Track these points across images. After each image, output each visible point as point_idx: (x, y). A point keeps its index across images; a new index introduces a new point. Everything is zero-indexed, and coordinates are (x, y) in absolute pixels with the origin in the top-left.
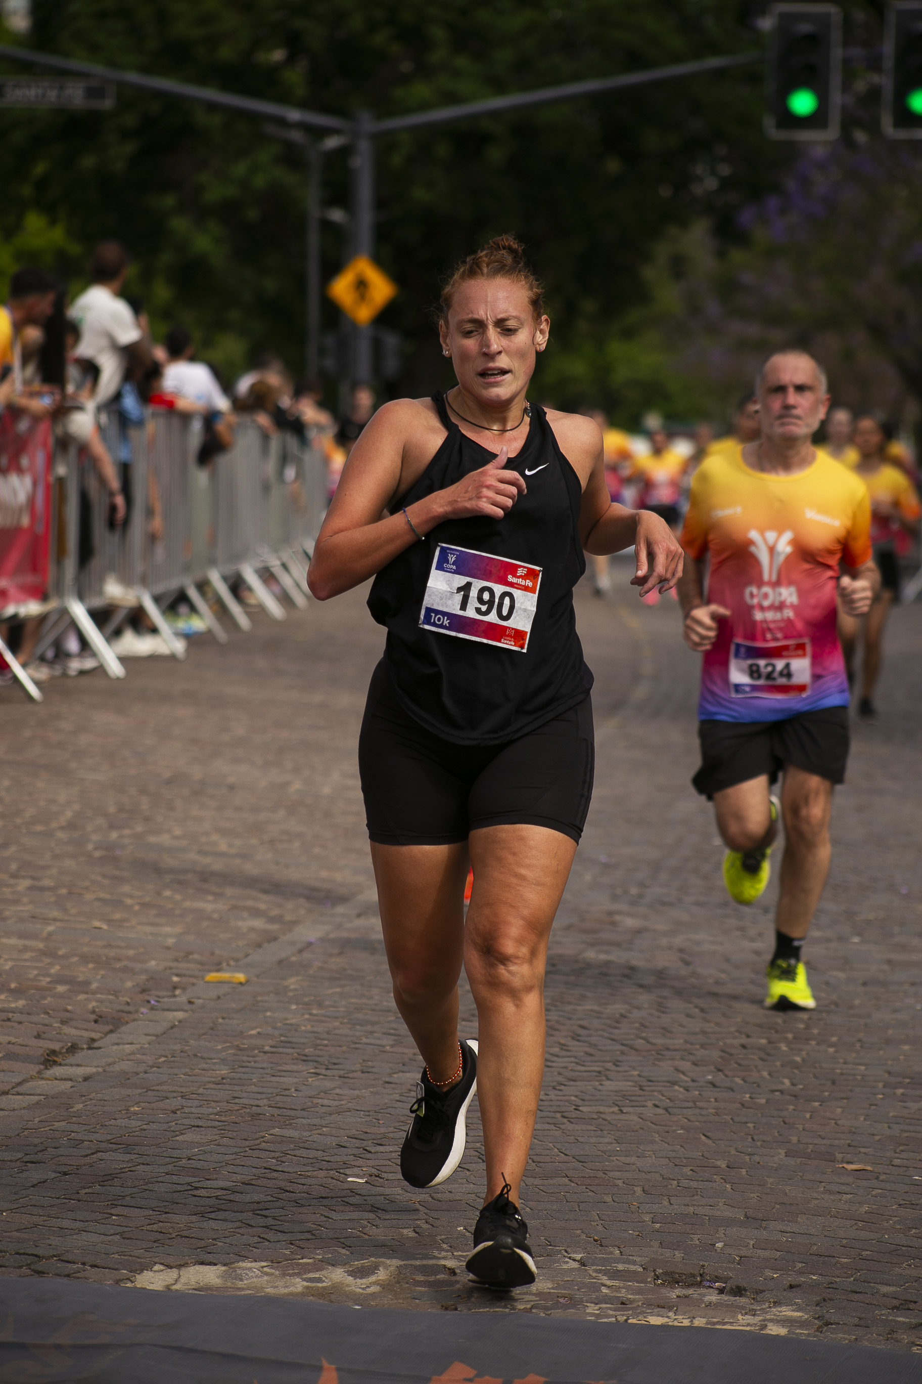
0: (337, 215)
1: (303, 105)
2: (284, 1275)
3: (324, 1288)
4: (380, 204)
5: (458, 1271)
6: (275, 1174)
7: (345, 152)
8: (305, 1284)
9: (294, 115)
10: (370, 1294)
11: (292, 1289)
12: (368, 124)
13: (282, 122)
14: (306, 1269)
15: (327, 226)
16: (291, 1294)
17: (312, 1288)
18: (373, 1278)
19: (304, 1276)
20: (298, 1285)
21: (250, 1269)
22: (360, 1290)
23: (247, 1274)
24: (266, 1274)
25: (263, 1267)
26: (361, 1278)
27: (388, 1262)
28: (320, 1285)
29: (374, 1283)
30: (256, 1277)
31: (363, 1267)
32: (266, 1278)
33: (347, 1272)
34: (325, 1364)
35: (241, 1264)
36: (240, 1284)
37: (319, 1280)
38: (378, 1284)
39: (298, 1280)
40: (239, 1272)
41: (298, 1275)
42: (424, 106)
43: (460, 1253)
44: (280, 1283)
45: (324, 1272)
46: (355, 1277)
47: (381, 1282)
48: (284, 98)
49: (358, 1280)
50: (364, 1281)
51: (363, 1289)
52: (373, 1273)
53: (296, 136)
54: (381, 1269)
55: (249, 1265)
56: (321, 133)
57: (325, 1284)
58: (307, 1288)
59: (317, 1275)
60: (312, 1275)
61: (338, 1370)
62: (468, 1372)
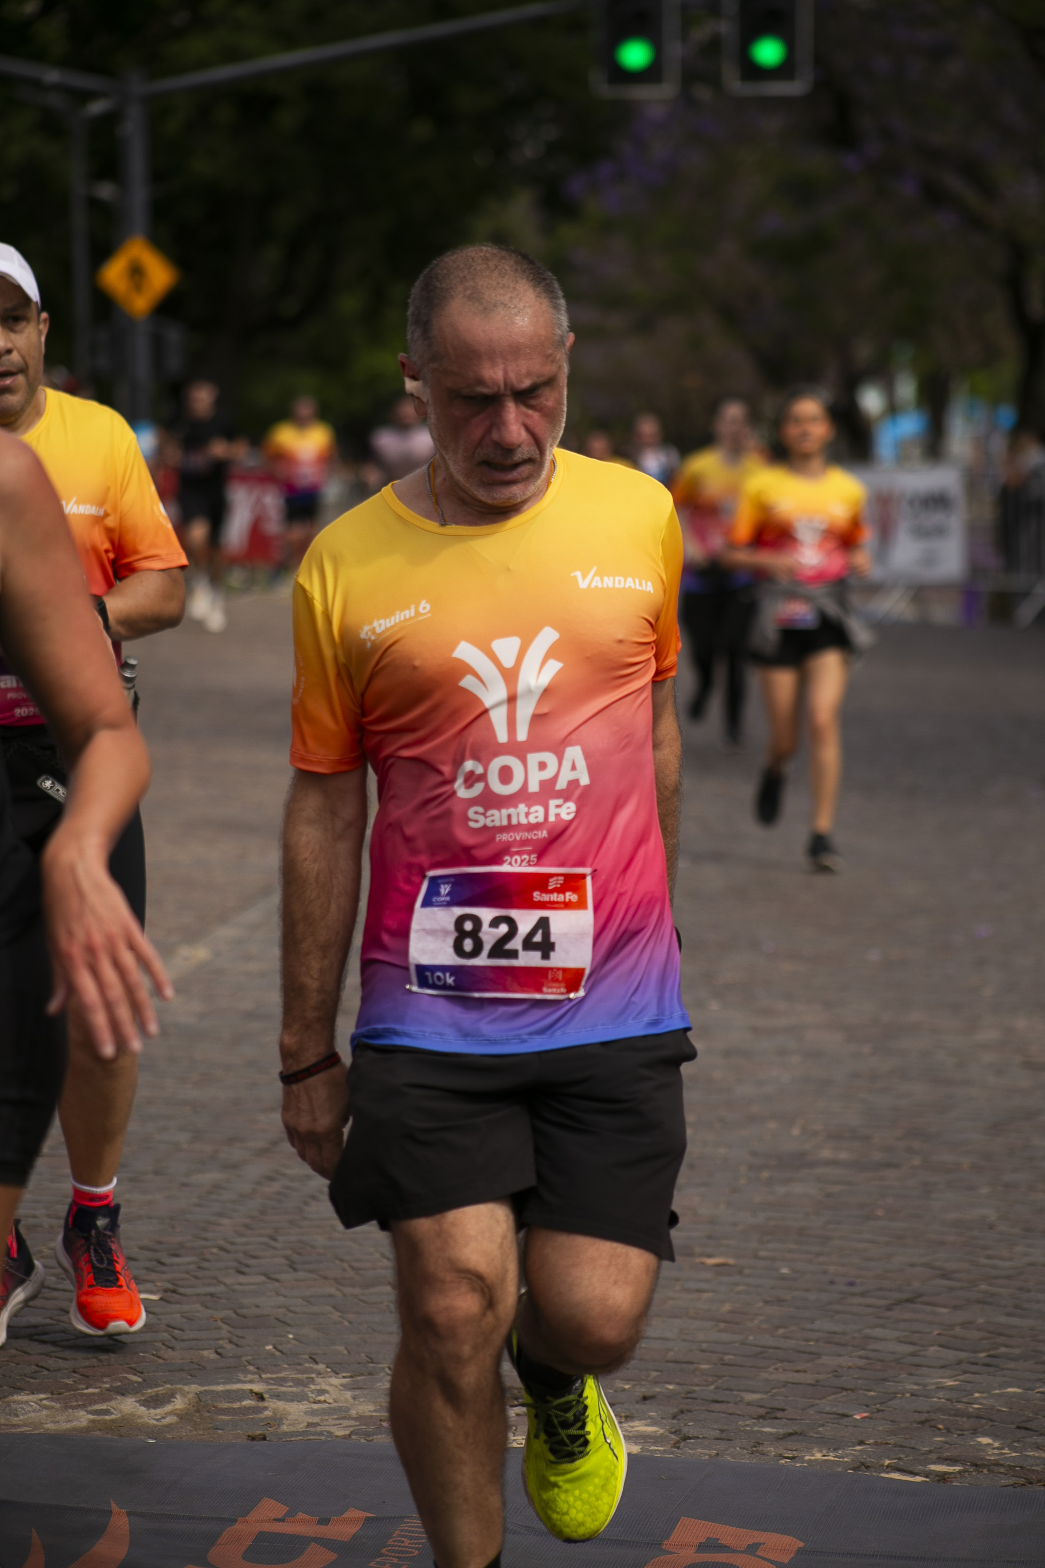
0: (106, 191)
1: (65, 63)
2: (66, 1407)
3: (113, 1421)
4: (157, 176)
5: (266, 1396)
6: (55, 1294)
7: (111, 119)
8: (91, 1417)
9: (52, 76)
10: (166, 1426)
11: (75, 1424)
12: (138, 86)
13: (37, 84)
14: (91, 1400)
15: (95, 204)
16: (75, 1429)
17: (99, 1421)
18: (169, 1408)
19: (90, 1408)
20: (82, 1418)
21: (27, 1403)
22: (155, 1422)
23: (23, 1409)
24: (46, 1407)
25: (41, 1400)
26: (155, 1408)
27: (186, 1388)
28: (108, 1418)
29: (172, 1413)
30: (34, 1411)
31: (157, 1395)
32: (45, 1412)
33: (139, 1401)
34: (114, 1507)
35: (17, 1397)
36: (15, 1420)
37: (107, 1412)
38: (175, 1414)
39: (82, 1413)
40: (13, 1406)
41: (83, 1407)
42: (202, 64)
43: (269, 1375)
44: (61, 1418)
45: (113, 1403)
46: (148, 1407)
47: (178, 1412)
48: (39, 56)
49: (152, 1411)
50: (159, 1411)
51: (157, 1420)
52: (169, 1402)
53: (55, 101)
54: (178, 1396)
55: (25, 1398)
56: (86, 96)
57: (113, 1417)
58: (93, 1421)
59: (104, 1407)
60: (98, 1407)
61: (129, 1514)
62: (279, 1509)
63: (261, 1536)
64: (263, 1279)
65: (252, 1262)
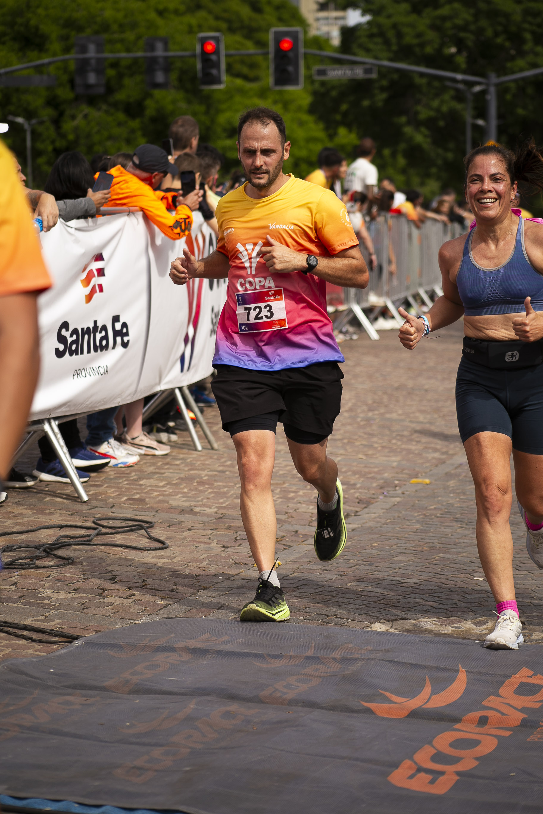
0: (480, 122)
1: (464, 72)
2: (442, 625)
3: (461, 631)
4: (500, 116)
5: (526, 623)
6: (440, 576)
7: (483, 93)
8: (453, 629)
9: (459, 77)
10: (484, 634)
11: (445, 631)
12: (494, 79)
13: (454, 80)
14: (453, 622)
15: (476, 127)
17: (456, 631)
18: (485, 626)
19: (452, 625)
20: (449, 629)
21: (426, 622)
22: (479, 632)
23: (425, 624)
24: (434, 624)
25: (432, 621)
26: (479, 626)
28: (460, 629)
29: (486, 629)
30: (429, 625)
31: (480, 621)
32: (434, 626)
33: (473, 623)
35: (422, 619)
37: (459, 627)
38: (487, 629)
39: (449, 627)
40: (421, 623)
41: (449, 624)
42: (521, 70)
43: (528, 614)
44: (441, 629)
45: (462, 623)
46: (477, 626)
47: (489, 628)
48: (456, 69)
49: (478, 627)
50: (481, 628)
51: (480, 631)
52: (485, 624)
53: (461, 86)
54: (489, 622)
55: (426, 620)
56: (471, 84)
57: (462, 629)
58: (454, 631)
59: (458, 625)
60: (455, 625)
61: (466, 672)
62: (531, 673)
63: (522, 684)
64: (527, 572)
65: (523, 565)
